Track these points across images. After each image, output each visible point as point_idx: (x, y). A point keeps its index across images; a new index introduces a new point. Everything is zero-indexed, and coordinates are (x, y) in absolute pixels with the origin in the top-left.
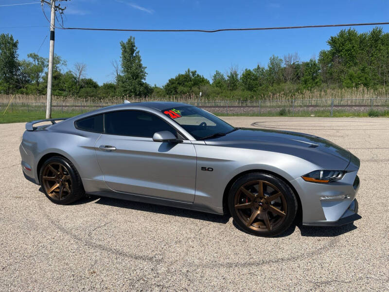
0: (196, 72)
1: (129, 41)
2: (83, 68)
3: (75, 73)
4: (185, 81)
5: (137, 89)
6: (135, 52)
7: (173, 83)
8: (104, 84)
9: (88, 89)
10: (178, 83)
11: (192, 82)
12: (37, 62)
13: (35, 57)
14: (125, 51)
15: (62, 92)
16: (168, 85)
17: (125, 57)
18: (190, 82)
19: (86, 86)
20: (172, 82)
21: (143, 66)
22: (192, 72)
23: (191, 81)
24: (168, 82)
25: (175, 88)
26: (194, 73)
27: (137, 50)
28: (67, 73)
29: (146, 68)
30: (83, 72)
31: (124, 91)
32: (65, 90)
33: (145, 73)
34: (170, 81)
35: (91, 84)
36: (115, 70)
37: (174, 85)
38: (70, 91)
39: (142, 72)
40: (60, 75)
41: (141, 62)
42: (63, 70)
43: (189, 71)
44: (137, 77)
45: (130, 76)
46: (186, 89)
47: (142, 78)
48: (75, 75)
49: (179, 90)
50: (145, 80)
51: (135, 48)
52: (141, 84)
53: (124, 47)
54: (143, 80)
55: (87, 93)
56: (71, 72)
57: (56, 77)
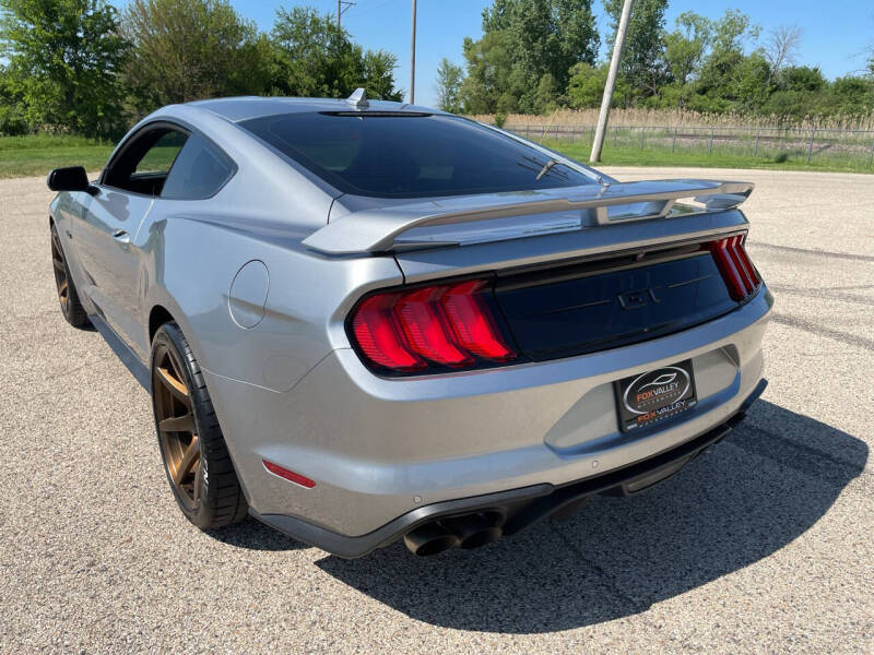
2: (791, 39)
3: (772, 58)
8: (839, 79)
9: (791, 95)
12: (693, 32)
13: (688, 21)
15: (729, 102)
19: (789, 86)
28: (754, 54)
30: (792, 50)
32: (734, 98)
35: (807, 81)
38: (746, 100)
40: (738, 59)
42: (747, 47)
48: (768, 60)
55: (783, 104)
56: (762, 50)
57: (726, 66)
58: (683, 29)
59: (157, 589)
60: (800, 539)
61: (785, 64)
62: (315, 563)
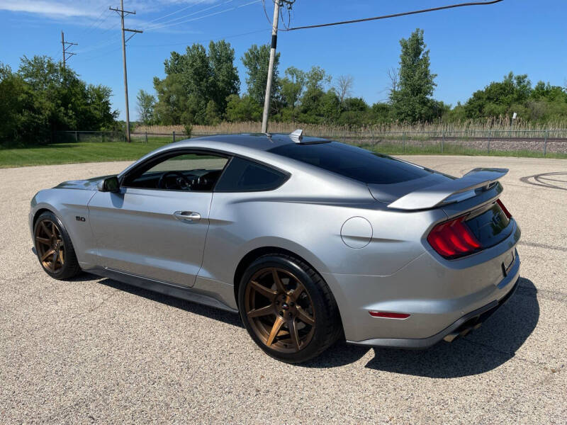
0: (526, 77)
1: (415, 36)
2: (348, 83)
3: (339, 92)
4: (502, 94)
5: (417, 110)
6: (423, 52)
7: (479, 98)
8: (374, 104)
9: (352, 113)
10: (489, 98)
11: (515, 96)
12: (295, 79)
13: (292, 72)
14: (406, 53)
15: (319, 118)
16: (470, 102)
17: (404, 62)
18: (510, 96)
19: (350, 108)
20: (478, 96)
21: (431, 73)
22: (519, 78)
23: (513, 93)
24: (472, 97)
25: (481, 107)
26: (520, 80)
27: (426, 50)
28: (329, 91)
29: (436, 75)
30: (349, 89)
31: (398, 114)
32: (323, 116)
33: (434, 84)
34: (475, 95)
35: (358, 105)
36: (391, 82)
37: (480, 102)
38: (329, 116)
39: (428, 83)
40: (321, 94)
41: (429, 68)
42: (325, 87)
43: (511, 76)
44: (419, 91)
45: (409, 90)
46: (500, 108)
47: (426, 93)
48: (337, 95)
49: (486, 109)
50: (432, 95)
51: (422, 47)
52: (424, 102)
53: (405, 46)
54: (428, 97)
55: (349, 118)
56: (334, 89)
57: (316, 97)
58: (290, 77)
59: (306, 393)
60: (540, 319)
61: (346, 97)
62: (366, 367)
